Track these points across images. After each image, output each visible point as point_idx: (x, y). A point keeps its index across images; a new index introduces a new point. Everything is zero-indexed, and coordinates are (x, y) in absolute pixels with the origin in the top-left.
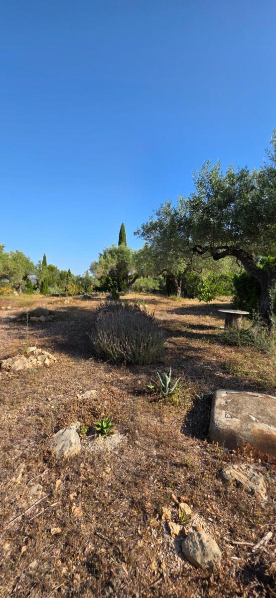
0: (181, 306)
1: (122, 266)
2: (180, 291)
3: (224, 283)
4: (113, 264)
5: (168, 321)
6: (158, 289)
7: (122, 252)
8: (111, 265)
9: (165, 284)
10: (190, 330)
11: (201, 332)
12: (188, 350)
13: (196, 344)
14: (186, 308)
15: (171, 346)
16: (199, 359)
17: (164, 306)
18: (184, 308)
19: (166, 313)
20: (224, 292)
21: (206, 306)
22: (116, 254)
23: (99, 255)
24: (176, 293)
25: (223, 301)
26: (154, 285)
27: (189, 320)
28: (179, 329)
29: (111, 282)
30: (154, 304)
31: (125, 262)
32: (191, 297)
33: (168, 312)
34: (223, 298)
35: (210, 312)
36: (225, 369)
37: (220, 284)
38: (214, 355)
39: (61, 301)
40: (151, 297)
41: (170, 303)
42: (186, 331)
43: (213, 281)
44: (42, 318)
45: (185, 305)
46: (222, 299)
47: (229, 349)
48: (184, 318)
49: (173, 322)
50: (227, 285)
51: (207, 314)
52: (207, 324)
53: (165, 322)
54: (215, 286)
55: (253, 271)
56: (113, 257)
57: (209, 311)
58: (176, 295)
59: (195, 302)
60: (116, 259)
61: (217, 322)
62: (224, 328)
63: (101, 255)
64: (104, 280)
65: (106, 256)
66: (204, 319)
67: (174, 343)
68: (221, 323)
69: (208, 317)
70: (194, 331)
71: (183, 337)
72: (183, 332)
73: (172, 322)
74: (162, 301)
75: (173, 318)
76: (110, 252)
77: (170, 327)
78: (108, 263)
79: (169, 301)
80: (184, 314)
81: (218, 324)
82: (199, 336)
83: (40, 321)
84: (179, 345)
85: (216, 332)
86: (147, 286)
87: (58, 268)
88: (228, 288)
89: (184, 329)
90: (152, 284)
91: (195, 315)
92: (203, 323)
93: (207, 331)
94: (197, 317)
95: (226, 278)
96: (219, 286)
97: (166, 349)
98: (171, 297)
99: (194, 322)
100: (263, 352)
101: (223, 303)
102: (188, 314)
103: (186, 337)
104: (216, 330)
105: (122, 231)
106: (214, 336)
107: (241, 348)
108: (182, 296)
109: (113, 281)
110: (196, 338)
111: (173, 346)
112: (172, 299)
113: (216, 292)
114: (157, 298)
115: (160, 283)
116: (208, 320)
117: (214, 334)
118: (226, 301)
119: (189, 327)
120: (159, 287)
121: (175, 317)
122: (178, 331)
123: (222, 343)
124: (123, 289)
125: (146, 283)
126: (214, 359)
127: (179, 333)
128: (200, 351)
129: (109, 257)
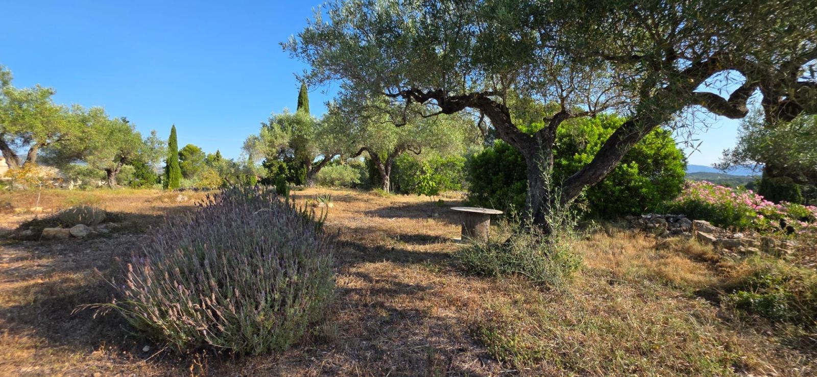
0: (390, 205)
1: (298, 144)
2: (388, 183)
3: (451, 172)
4: (284, 139)
5: (363, 229)
6: (359, 182)
7: (299, 122)
8: (279, 141)
9: (367, 175)
10: (401, 246)
11: (421, 248)
12: (395, 292)
13: (412, 275)
14: (396, 208)
15: (359, 284)
16: (419, 316)
17: (362, 206)
18: (394, 208)
19: (363, 215)
20: (452, 185)
21: (428, 205)
22: (290, 125)
23: (261, 126)
24: (381, 184)
25: (450, 197)
26: (352, 176)
27: (400, 227)
28: (382, 243)
29: (287, 171)
30: (346, 202)
31: (303, 138)
32: (406, 192)
33: (366, 213)
34: (451, 193)
35: (434, 213)
36: (479, 343)
37: (445, 174)
38: (452, 302)
39: (170, 197)
40: (345, 192)
41: (372, 199)
42: (393, 249)
43: (436, 169)
44: (79, 230)
45: (395, 203)
46: (448, 195)
47: (477, 284)
48: (393, 223)
49: (374, 231)
50: (455, 177)
51: (430, 216)
52: (432, 233)
53: (356, 230)
54: (439, 176)
55: (513, 136)
56: (283, 129)
57: (433, 211)
58: (383, 188)
59: (412, 199)
60: (289, 132)
61: (446, 228)
62: (460, 239)
63: (264, 125)
64: (275, 169)
65: (272, 128)
66: (425, 224)
67: (365, 277)
68: (454, 231)
69: (431, 221)
70: (409, 247)
71: (387, 260)
72: (388, 251)
73: (371, 230)
74: (360, 197)
75: (372, 224)
76: (280, 122)
77: (363, 242)
78: (276, 138)
79: (372, 197)
80: (392, 217)
81: (450, 233)
82: (418, 258)
84: (377, 282)
85: (449, 248)
86: (341, 177)
87: (203, 150)
88: (456, 180)
89: (390, 244)
90: (350, 175)
91: (411, 217)
92: (424, 232)
93: (432, 246)
94: (414, 221)
95: (454, 165)
96: (445, 178)
97: (347, 291)
98: (375, 191)
99: (409, 230)
100: (543, 287)
101: (452, 200)
102: (399, 217)
103: (393, 261)
104: (448, 243)
105: (303, 94)
106: (447, 256)
107: (501, 282)
108: (391, 189)
109: (290, 169)
110: (413, 263)
111: (364, 284)
112: (376, 194)
113: (441, 186)
114: (352, 193)
115: (362, 174)
116: (431, 227)
117: (444, 251)
118: (455, 198)
119: (401, 239)
120: (360, 179)
121: (377, 221)
122: (379, 248)
123: (463, 270)
124: (303, 182)
125: (340, 174)
126: (450, 313)
127: (380, 254)
128: (421, 293)
129: (277, 128)
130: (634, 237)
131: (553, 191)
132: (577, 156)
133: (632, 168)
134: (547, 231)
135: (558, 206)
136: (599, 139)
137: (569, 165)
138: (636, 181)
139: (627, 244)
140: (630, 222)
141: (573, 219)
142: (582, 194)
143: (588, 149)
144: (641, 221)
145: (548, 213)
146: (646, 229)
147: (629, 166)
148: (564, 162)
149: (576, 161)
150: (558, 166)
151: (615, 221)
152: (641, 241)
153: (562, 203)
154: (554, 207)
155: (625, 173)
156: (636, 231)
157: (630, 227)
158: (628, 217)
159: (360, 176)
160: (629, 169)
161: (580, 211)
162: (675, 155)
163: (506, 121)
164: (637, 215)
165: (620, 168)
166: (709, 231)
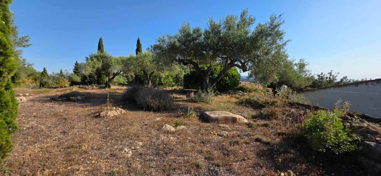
1: (106, 67)
2: (150, 83)
4: (99, 65)
6: (127, 83)
7: (105, 57)
8: (97, 66)
22: (101, 58)
23: (86, 58)
31: (108, 64)
44: (79, 97)
54: (166, 81)
55: (200, 71)
56: (98, 60)
58: (148, 85)
60: (101, 62)
63: (88, 58)
65: (92, 59)
76: (96, 57)
83: (78, 99)
104: (184, 99)
105: (101, 43)
115: (129, 80)
129: (95, 60)
130: (227, 96)
131: (209, 84)
132: (214, 75)
133: (227, 78)
134: (208, 92)
135: (210, 87)
136: (220, 70)
137: (212, 77)
138: (228, 82)
139: (225, 97)
140: (226, 92)
141: (213, 90)
142: (214, 85)
143: (217, 73)
144: (229, 92)
145: (208, 89)
146: (229, 94)
147: (226, 78)
148: (211, 77)
149: (214, 77)
150: (210, 78)
151: (223, 92)
152: (228, 96)
153: (211, 87)
154: (209, 87)
155: (225, 80)
156: (227, 94)
157: (226, 93)
158: (226, 91)
159: (127, 81)
160: (226, 79)
161: (214, 88)
162: (237, 75)
163: (198, 67)
164: (228, 90)
165: (224, 78)
166: (241, 93)
